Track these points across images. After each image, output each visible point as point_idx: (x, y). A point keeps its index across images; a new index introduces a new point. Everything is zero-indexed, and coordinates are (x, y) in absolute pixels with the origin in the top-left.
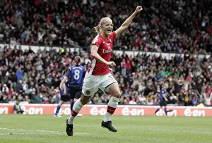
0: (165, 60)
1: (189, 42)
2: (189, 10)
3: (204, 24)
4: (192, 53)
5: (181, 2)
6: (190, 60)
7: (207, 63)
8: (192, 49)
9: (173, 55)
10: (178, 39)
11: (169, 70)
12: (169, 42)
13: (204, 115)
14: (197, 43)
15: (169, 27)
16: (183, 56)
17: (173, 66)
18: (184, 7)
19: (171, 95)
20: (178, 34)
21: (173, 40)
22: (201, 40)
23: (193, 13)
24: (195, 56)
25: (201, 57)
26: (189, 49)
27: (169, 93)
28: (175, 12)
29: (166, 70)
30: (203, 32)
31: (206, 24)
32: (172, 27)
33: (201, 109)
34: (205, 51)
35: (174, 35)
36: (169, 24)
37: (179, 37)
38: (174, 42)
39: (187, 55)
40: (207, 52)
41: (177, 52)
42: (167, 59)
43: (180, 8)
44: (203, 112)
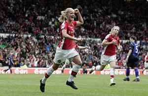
0: (2, 38)
1: (18, 26)
2: (18, 6)
3: (27, 15)
4: (20, 33)
5: (12, 1)
6: (18, 38)
7: (29, 40)
8: (19, 31)
9: (8, 35)
10: (10, 25)
11: (5, 44)
12: (5, 26)
13: (27, 73)
14: (23, 27)
15: (5, 17)
16: (14, 35)
17: (8, 42)
18: (14, 4)
19: (6, 61)
20: (10, 21)
21: (7, 25)
22: (25, 26)
23: (20, 8)
24: (22, 36)
25: (25, 36)
26: (17, 31)
27: (5, 59)
28: (9, 8)
29: (3, 44)
30: (27, 20)
31: (28, 15)
32: (7, 17)
33: (25, 69)
34: (27, 32)
35: (8, 22)
36: (5, 15)
37: (11, 23)
38: (8, 27)
39: (17, 35)
40: (29, 33)
41: (10, 33)
42: (4, 37)
43: (12, 5)
44: (27, 71)
